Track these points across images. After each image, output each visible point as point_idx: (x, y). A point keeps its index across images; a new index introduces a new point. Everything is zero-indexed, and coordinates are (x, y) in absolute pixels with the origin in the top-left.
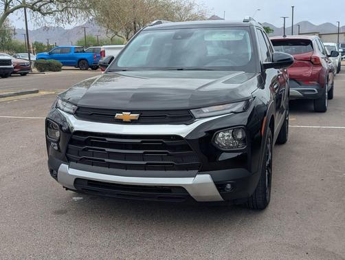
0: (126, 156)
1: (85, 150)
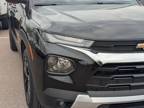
1: (113, 79)
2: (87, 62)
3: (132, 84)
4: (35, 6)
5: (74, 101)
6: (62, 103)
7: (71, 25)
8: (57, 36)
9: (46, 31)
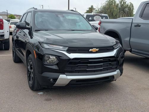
0: (95, 67)
1: (77, 66)
2: (65, 58)
3: (87, 69)
4: (35, 31)
5: (58, 78)
6: (51, 80)
7: (57, 40)
8: (50, 45)
9: (43, 43)
